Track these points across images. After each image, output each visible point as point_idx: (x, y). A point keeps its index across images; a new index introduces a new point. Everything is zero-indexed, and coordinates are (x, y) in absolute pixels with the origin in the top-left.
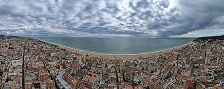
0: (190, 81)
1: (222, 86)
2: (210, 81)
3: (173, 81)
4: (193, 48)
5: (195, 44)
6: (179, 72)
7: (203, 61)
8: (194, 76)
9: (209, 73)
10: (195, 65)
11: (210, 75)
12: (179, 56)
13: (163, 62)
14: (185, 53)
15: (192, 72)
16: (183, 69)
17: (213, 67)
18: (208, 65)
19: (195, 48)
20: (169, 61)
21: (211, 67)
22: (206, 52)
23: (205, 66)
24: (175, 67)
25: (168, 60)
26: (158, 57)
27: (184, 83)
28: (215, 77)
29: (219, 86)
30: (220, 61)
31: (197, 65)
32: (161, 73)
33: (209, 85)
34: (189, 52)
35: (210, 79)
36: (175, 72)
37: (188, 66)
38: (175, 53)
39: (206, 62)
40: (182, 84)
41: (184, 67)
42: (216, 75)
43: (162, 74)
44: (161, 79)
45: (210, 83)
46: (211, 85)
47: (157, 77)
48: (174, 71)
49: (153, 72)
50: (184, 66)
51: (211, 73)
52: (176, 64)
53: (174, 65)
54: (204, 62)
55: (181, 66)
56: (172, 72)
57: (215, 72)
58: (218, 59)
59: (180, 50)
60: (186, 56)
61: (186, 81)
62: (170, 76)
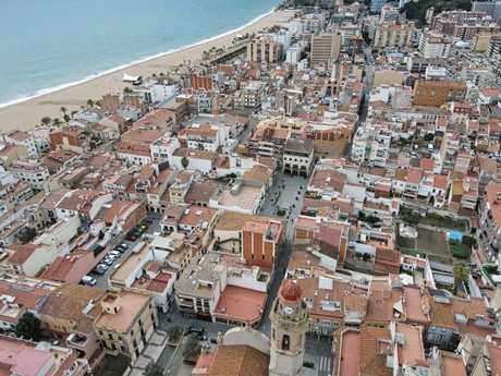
0: (258, 236)
1: (432, 292)
2: (370, 249)
3: (165, 242)
4: (281, 57)
5: (295, 27)
6: (196, 197)
7: (340, 145)
8: (281, 213)
9: (369, 211)
10: (290, 160)
11: (373, 221)
12: (187, 110)
13: (87, 161)
14: (227, 90)
15: (272, 195)
16: (220, 180)
17: (400, 186)
18: (367, 166)
19: (292, 56)
20: (130, 149)
21: (386, 183)
22: (369, 87)
23: (352, 175)
24: (169, 176)
25: (116, 145)
26: (43, 135)
27: (229, 246)
28: (402, 242)
29: (414, 286)
30: (463, 164)
31: (302, 162)
32: (86, 222)
33: (360, 263)
34: (252, 86)
35: (371, 239)
36: (176, 200)
37: (249, 164)
38: (161, 93)
39: (358, 147)
40: (217, 247)
41: (222, 172)
42: (408, 232)
43: (95, 229)
44: (98, 251)
45: (366, 257)
46: (369, 266)
47: (67, 249)
48: (165, 195)
49: (29, 235)
50: (225, 163)
51: (381, 214)
52: (175, 161)
53: (164, 167)
54: (347, 151)
55: (205, 165)
56: (155, 202)
57: (408, 216)
58: (450, 143)
59: (192, 76)
60: (231, 109)
61: (235, 234)
62: (147, 222)
